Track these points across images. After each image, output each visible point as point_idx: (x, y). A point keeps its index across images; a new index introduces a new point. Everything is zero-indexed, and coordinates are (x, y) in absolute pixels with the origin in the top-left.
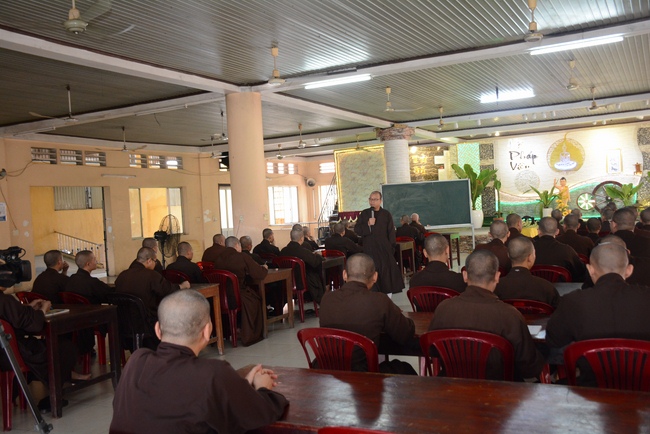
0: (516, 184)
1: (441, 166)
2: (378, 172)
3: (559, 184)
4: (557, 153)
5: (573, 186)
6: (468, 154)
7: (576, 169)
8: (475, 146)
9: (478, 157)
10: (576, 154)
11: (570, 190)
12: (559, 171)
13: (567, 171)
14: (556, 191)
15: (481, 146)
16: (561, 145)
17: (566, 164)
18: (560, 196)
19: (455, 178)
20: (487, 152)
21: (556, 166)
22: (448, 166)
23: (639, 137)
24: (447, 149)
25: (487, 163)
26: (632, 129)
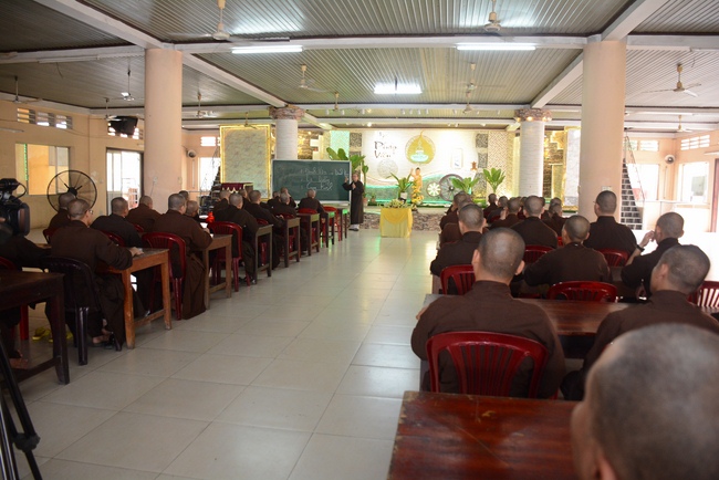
0: (378, 170)
1: (316, 149)
2: (260, 149)
3: (414, 173)
4: (413, 147)
5: (425, 175)
6: (339, 140)
7: (427, 162)
8: (346, 134)
9: (348, 144)
10: (428, 149)
11: (423, 178)
12: (414, 162)
13: (420, 163)
14: (411, 179)
15: (351, 134)
16: (417, 141)
17: (420, 156)
18: (414, 183)
19: (327, 159)
20: (356, 140)
21: (412, 158)
22: (322, 149)
23: (477, 140)
24: (322, 134)
25: (355, 149)
26: (471, 134)
